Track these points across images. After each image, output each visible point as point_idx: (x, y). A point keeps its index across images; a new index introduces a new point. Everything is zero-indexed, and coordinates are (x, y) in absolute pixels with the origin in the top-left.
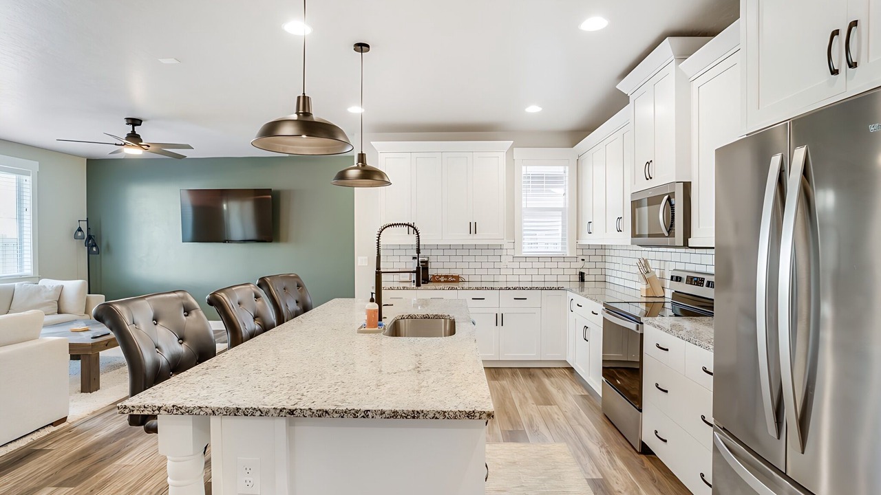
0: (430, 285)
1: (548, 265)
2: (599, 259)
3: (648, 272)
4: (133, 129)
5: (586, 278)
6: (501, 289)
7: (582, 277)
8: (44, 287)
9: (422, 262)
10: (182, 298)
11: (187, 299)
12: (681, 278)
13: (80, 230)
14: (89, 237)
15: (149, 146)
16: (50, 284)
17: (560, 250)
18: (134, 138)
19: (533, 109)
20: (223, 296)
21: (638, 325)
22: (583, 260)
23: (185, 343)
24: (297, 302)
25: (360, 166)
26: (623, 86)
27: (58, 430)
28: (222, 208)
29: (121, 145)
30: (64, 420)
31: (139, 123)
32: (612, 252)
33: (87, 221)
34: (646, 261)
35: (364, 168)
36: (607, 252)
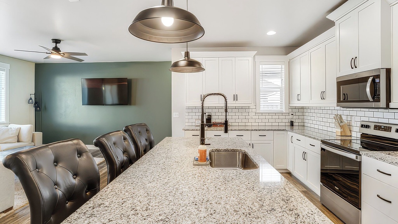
0: (212, 128)
1: (274, 117)
2: (301, 114)
3: (342, 122)
4: (56, 45)
5: (294, 124)
6: (252, 130)
7: (292, 124)
8: (11, 128)
9: (208, 116)
10: (77, 144)
11: (80, 145)
12: (369, 126)
13: (31, 99)
14: (36, 103)
15: (64, 54)
16: (14, 127)
17: (279, 109)
18: (56, 49)
19: (271, 33)
20: (104, 140)
21: (357, 156)
22: (293, 114)
23: (78, 178)
24: (146, 140)
25: (186, 59)
26: (331, 17)
27: (7, 215)
28: (102, 89)
29: (50, 53)
30: (11, 208)
31: (59, 42)
32: (309, 111)
33: (35, 94)
34: (340, 116)
35: (189, 60)
36: (305, 110)
